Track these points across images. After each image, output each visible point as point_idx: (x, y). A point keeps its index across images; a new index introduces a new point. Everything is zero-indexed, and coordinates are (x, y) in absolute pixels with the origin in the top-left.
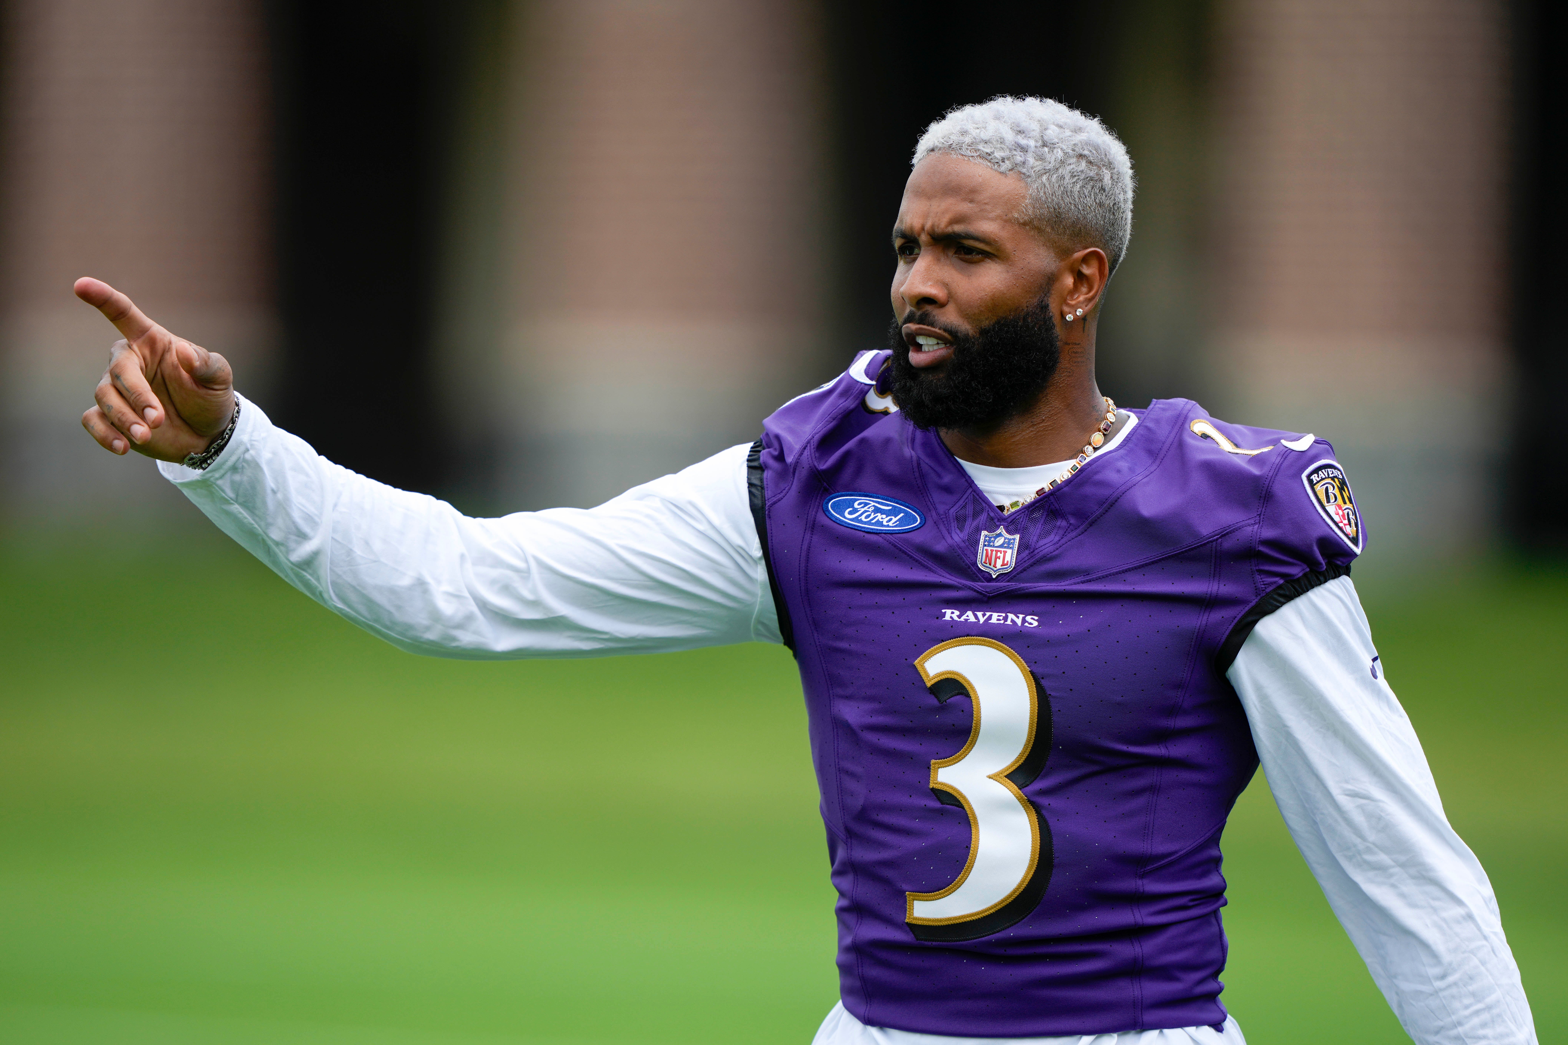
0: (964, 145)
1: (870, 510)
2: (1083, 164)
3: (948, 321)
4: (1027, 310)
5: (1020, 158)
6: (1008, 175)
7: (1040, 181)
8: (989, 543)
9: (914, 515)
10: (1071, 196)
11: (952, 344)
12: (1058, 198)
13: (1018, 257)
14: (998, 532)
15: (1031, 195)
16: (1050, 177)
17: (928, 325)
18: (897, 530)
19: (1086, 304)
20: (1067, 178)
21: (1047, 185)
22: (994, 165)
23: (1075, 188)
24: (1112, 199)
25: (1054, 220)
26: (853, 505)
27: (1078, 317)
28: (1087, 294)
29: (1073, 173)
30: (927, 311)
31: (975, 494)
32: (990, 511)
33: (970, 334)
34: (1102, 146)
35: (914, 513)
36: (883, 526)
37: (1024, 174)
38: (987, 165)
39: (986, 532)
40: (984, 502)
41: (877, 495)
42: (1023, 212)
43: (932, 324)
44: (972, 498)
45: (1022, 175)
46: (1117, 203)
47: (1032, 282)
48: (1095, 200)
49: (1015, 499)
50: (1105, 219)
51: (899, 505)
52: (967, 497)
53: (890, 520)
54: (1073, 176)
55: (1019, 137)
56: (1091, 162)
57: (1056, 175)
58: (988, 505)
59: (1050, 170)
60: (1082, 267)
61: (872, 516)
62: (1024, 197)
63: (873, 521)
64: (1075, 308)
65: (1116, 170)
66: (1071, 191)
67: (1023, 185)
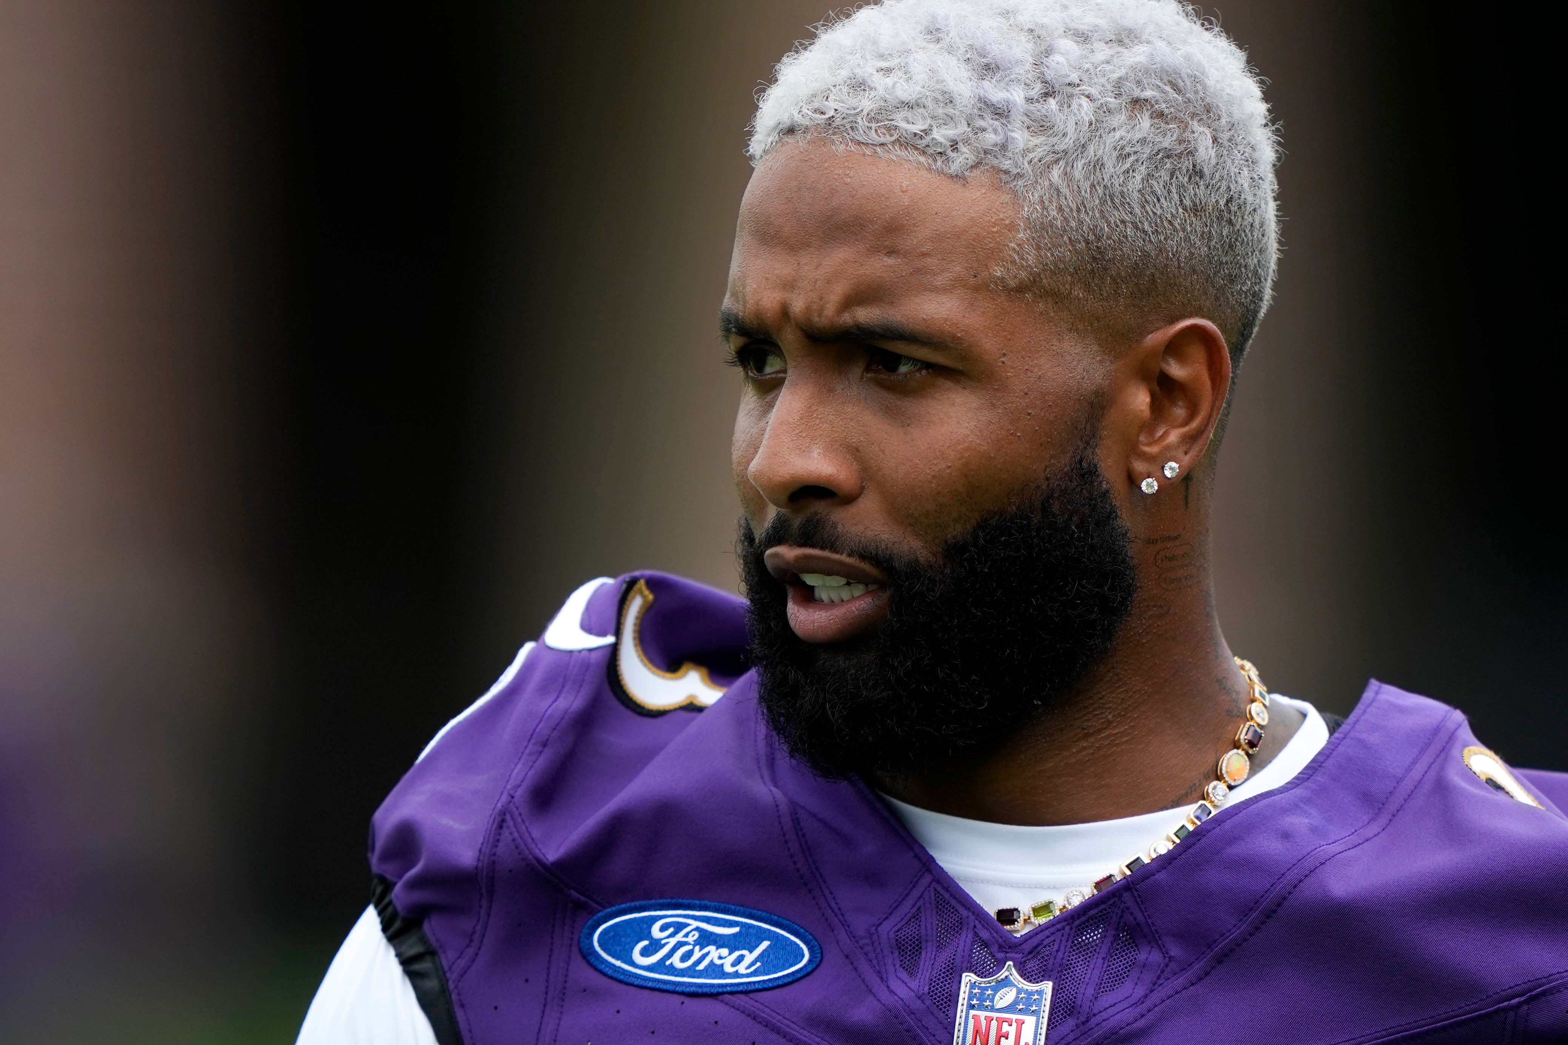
0: (859, 120)
1: (691, 939)
2: (1145, 123)
3: (869, 533)
4: (1048, 485)
5: (993, 136)
6: (969, 180)
7: (1047, 183)
8: (980, 1001)
9: (795, 943)
10: (1122, 204)
11: (882, 586)
12: (1094, 216)
13: (1012, 368)
14: (1003, 974)
15: (1029, 219)
16: (1068, 169)
17: (822, 548)
18: (759, 982)
19: (1184, 448)
20: (1109, 164)
21: (1065, 190)
22: (935, 160)
23: (1131, 184)
24: (1224, 188)
25: (1089, 267)
26: (650, 932)
27: (1170, 481)
28: (1185, 423)
29: (1122, 148)
30: (816, 514)
31: (939, 889)
32: (979, 926)
33: (922, 560)
34: (1185, 71)
35: (793, 938)
36: (725, 975)
37: (1007, 172)
38: (919, 163)
39: (972, 975)
40: (963, 905)
41: (703, 903)
42: (1013, 262)
43: (832, 546)
44: (933, 897)
45: (1003, 177)
46: (1236, 196)
47: (1052, 422)
48: (1181, 201)
49: (1042, 898)
50: (1210, 239)
51: (756, 920)
52: (919, 894)
53: (740, 959)
54: (1123, 157)
55: (986, 84)
56: (1161, 115)
57: (1083, 162)
58: (973, 913)
59: (1065, 152)
60: (1169, 365)
61: (697, 955)
62: (1012, 227)
63: (701, 967)
64: (1159, 461)
65: (1223, 121)
66: (1122, 193)
67: (1006, 198)
